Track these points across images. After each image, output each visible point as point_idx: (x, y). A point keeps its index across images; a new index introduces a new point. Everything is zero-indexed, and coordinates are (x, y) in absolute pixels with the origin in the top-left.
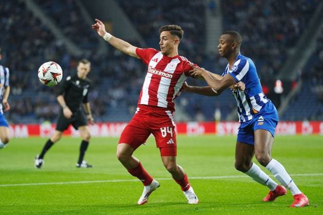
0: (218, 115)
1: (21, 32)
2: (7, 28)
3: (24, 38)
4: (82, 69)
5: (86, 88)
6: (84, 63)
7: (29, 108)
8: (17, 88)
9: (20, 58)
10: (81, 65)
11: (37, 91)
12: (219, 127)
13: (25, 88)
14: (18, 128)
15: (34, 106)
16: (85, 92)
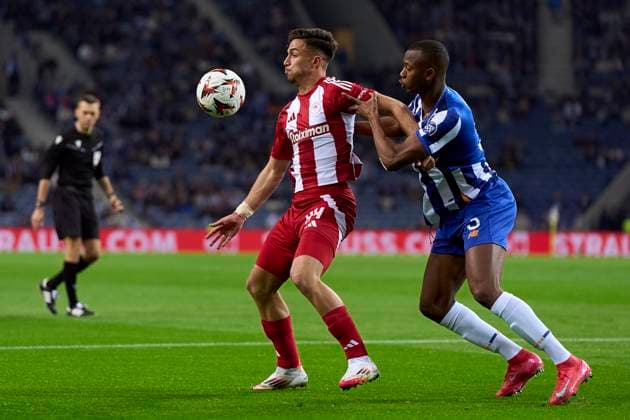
0: (554, 216)
1: (172, 46)
2: (146, 36)
3: (177, 58)
4: (86, 113)
5: (98, 150)
6: (90, 102)
7: (183, 196)
8: (160, 156)
9: (168, 96)
10: (83, 106)
11: (200, 163)
12: (557, 240)
13: (175, 156)
14: (157, 237)
15: (192, 192)
16: (97, 157)
